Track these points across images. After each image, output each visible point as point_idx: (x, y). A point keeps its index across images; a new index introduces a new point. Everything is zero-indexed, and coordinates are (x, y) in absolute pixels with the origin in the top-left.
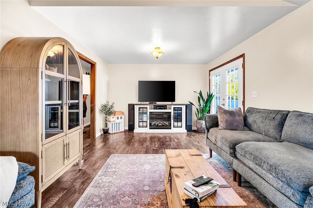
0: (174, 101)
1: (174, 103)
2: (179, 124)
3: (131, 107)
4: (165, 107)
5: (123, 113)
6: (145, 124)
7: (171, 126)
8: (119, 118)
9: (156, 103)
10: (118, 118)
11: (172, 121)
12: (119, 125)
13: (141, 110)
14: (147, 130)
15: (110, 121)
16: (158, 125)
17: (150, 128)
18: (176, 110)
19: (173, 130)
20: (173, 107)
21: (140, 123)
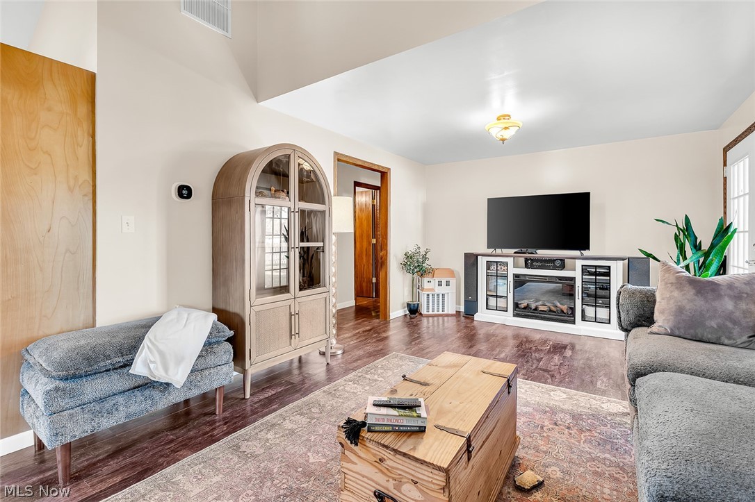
0: (587, 247)
1: (586, 253)
2: (602, 313)
3: (471, 261)
5: (451, 273)
6: (501, 303)
7: (574, 316)
8: (444, 283)
10: (440, 284)
11: (578, 303)
12: (444, 299)
13: (493, 267)
14: (508, 318)
15: (423, 289)
16: (536, 309)
17: (516, 315)
18: (591, 274)
19: (580, 328)
21: (490, 298)
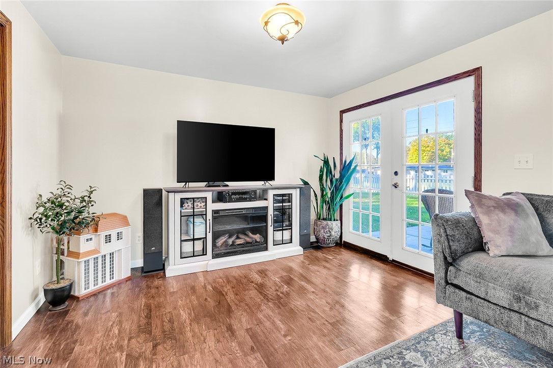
1: (272, 183)
4: (251, 195)
6: (199, 246)
7: (266, 243)
8: (114, 237)
9: (228, 186)
10: (108, 239)
11: (270, 229)
12: (112, 261)
13: (188, 205)
16: (233, 244)
18: (279, 202)
20: (271, 193)
21: (184, 244)
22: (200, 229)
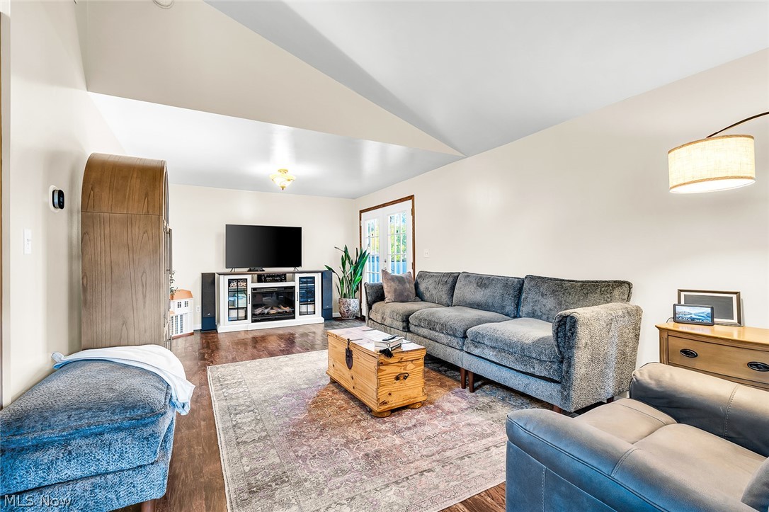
0: (299, 264)
1: (299, 269)
2: (311, 308)
3: (209, 282)
4: (282, 277)
5: (189, 294)
6: (242, 313)
7: (294, 313)
8: (183, 304)
9: (264, 271)
10: (179, 305)
11: (297, 303)
12: (181, 320)
13: (234, 284)
14: (248, 325)
16: (268, 313)
17: (253, 321)
18: (304, 283)
19: (299, 320)
20: (297, 276)
21: (231, 311)
22: (243, 301)
